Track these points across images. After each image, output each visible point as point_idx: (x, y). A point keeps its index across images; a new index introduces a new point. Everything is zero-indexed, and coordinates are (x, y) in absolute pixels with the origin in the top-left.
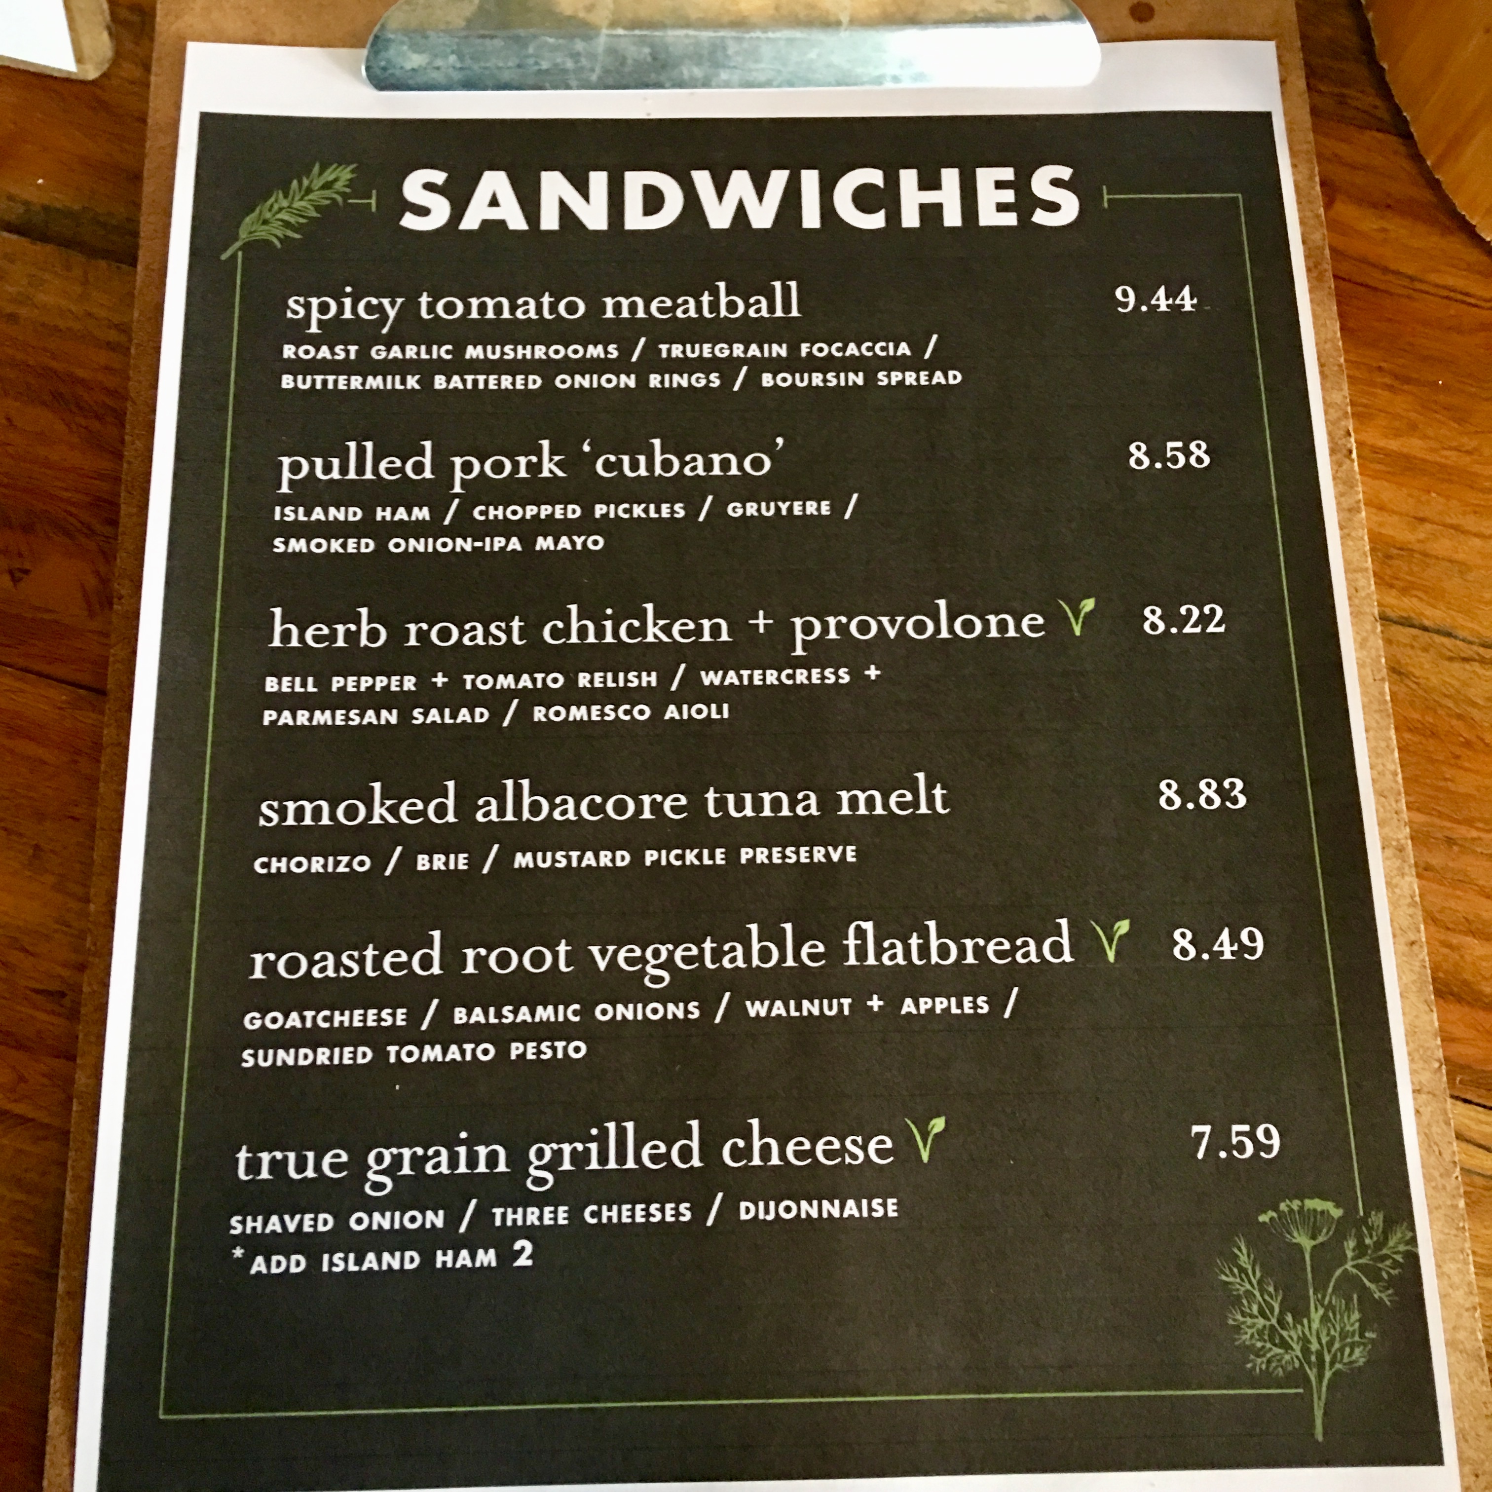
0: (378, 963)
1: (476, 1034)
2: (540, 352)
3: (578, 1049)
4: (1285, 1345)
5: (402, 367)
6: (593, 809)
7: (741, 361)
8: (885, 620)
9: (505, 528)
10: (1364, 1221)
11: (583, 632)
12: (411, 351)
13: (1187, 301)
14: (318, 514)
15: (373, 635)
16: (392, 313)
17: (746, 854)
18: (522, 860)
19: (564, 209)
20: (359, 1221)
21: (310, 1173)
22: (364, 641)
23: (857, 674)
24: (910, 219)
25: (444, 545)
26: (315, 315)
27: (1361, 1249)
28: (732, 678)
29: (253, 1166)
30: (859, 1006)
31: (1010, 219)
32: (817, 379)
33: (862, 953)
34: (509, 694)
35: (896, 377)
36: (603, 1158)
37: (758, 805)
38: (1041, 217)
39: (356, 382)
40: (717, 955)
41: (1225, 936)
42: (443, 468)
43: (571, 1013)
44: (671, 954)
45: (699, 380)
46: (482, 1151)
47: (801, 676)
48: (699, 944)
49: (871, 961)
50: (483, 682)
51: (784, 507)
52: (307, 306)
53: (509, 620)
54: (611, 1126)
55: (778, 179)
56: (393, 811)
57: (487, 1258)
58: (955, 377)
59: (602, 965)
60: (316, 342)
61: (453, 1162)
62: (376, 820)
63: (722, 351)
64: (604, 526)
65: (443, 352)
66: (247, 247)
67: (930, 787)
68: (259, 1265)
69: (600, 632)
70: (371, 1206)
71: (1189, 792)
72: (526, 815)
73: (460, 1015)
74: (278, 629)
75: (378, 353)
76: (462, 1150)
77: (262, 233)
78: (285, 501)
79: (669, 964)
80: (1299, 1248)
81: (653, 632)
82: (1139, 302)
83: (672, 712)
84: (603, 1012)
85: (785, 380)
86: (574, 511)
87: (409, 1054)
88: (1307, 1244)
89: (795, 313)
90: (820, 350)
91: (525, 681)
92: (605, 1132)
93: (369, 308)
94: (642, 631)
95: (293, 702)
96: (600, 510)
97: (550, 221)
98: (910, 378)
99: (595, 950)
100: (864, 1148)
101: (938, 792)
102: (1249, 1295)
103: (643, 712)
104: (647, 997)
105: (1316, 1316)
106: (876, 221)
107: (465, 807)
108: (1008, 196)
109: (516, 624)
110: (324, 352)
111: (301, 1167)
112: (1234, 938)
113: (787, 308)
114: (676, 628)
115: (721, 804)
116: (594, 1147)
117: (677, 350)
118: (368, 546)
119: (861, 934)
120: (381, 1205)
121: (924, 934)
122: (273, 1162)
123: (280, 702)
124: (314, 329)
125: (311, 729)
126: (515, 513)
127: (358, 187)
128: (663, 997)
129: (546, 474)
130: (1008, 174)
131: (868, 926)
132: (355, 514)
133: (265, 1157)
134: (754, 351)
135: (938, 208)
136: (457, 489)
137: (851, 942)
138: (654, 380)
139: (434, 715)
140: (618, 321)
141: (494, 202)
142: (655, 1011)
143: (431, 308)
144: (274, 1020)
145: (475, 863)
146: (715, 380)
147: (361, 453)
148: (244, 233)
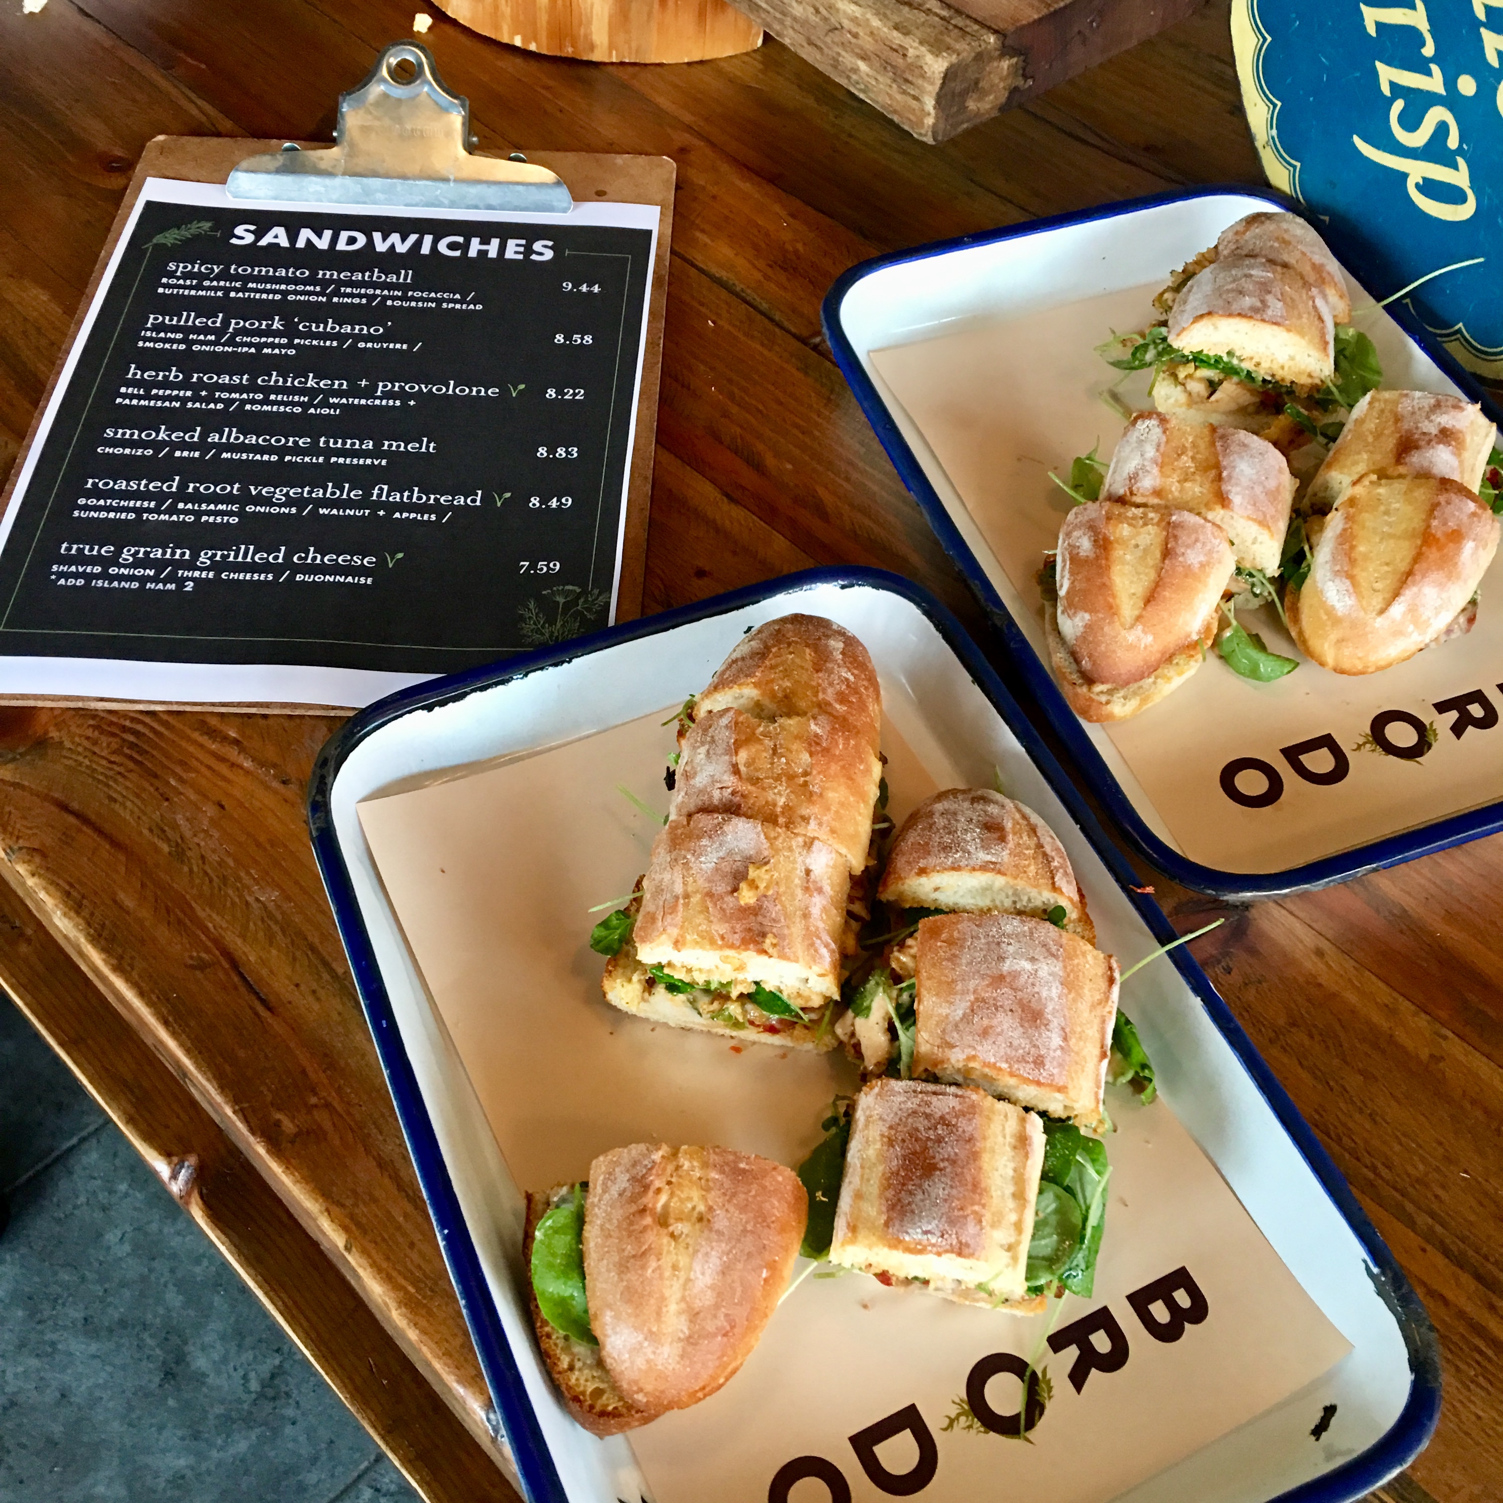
0: (147, 486)
1: (186, 512)
2: (283, 287)
3: (234, 520)
4: (543, 634)
5: (216, 289)
6: (264, 440)
7: (378, 296)
8: (423, 386)
9: (250, 345)
10: (590, 593)
11: (277, 381)
12: (222, 283)
13: (596, 289)
14: (162, 335)
15: (176, 377)
16: (216, 271)
17: (333, 460)
18: (225, 455)
19: (309, 241)
20: (114, 570)
21: (95, 553)
22: (171, 378)
23: (404, 403)
24: (473, 253)
25: (219, 349)
26: (180, 269)
27: (586, 602)
28: (344, 401)
29: (69, 549)
30: (374, 514)
31: (521, 257)
32: (413, 304)
33: (380, 495)
34: (235, 400)
35: (451, 305)
36: (236, 557)
37: (344, 443)
38: (534, 257)
39: (193, 292)
40: (310, 493)
41: (555, 500)
42: (226, 323)
43: (235, 508)
44: (288, 492)
45: (356, 301)
46: (179, 551)
47: (377, 402)
48: (302, 488)
49: (384, 498)
50: (225, 395)
51: (385, 345)
52: (178, 267)
53: (242, 375)
54: (243, 547)
55: (413, 238)
56: (169, 436)
57: (171, 587)
58: (479, 307)
59: (254, 493)
60: (178, 278)
61: (164, 553)
62: (160, 438)
63: (370, 291)
64: (297, 347)
65: (238, 285)
66: (156, 245)
67: (429, 442)
68: (62, 582)
69: (285, 381)
70: (120, 566)
71: (552, 450)
72: (232, 440)
73: (181, 506)
74: (132, 371)
75: (206, 283)
76: (169, 551)
77: (163, 241)
78: (147, 329)
79: (286, 495)
80: (558, 603)
81: (311, 383)
82: (573, 287)
83: (312, 411)
84: (250, 509)
85: (398, 303)
86: (284, 341)
87: (153, 517)
88: (561, 600)
89: (409, 281)
90: (417, 294)
91: (245, 396)
92: (239, 549)
93: (207, 268)
94: (306, 383)
95: (132, 397)
96: (296, 341)
97: (301, 244)
98: (458, 306)
99: (252, 488)
100: (362, 560)
101: (432, 445)
102: (530, 618)
103: (298, 410)
104: (273, 505)
105: (559, 624)
106: (457, 253)
107: (204, 436)
108: (522, 249)
109: (245, 377)
110: (181, 282)
111: (91, 550)
112: (559, 500)
113: (406, 278)
114: (322, 383)
115: (327, 442)
116: (232, 553)
117: (349, 290)
118: (182, 347)
119: (381, 489)
120: (125, 566)
121: (412, 492)
122: (78, 549)
123: (125, 396)
124: (179, 274)
125: (138, 406)
126: (256, 340)
127: (212, 229)
128: (280, 506)
129: (274, 327)
130: (523, 242)
131: (386, 487)
132: (179, 336)
133: (75, 547)
134: (386, 292)
135: (487, 252)
136: (231, 330)
137: (376, 492)
138: (335, 300)
139: (197, 405)
140: (323, 279)
141: (276, 237)
142: (275, 510)
143: (236, 270)
144: (92, 502)
145: (202, 456)
146: (364, 301)
147: (188, 316)
148: (155, 241)
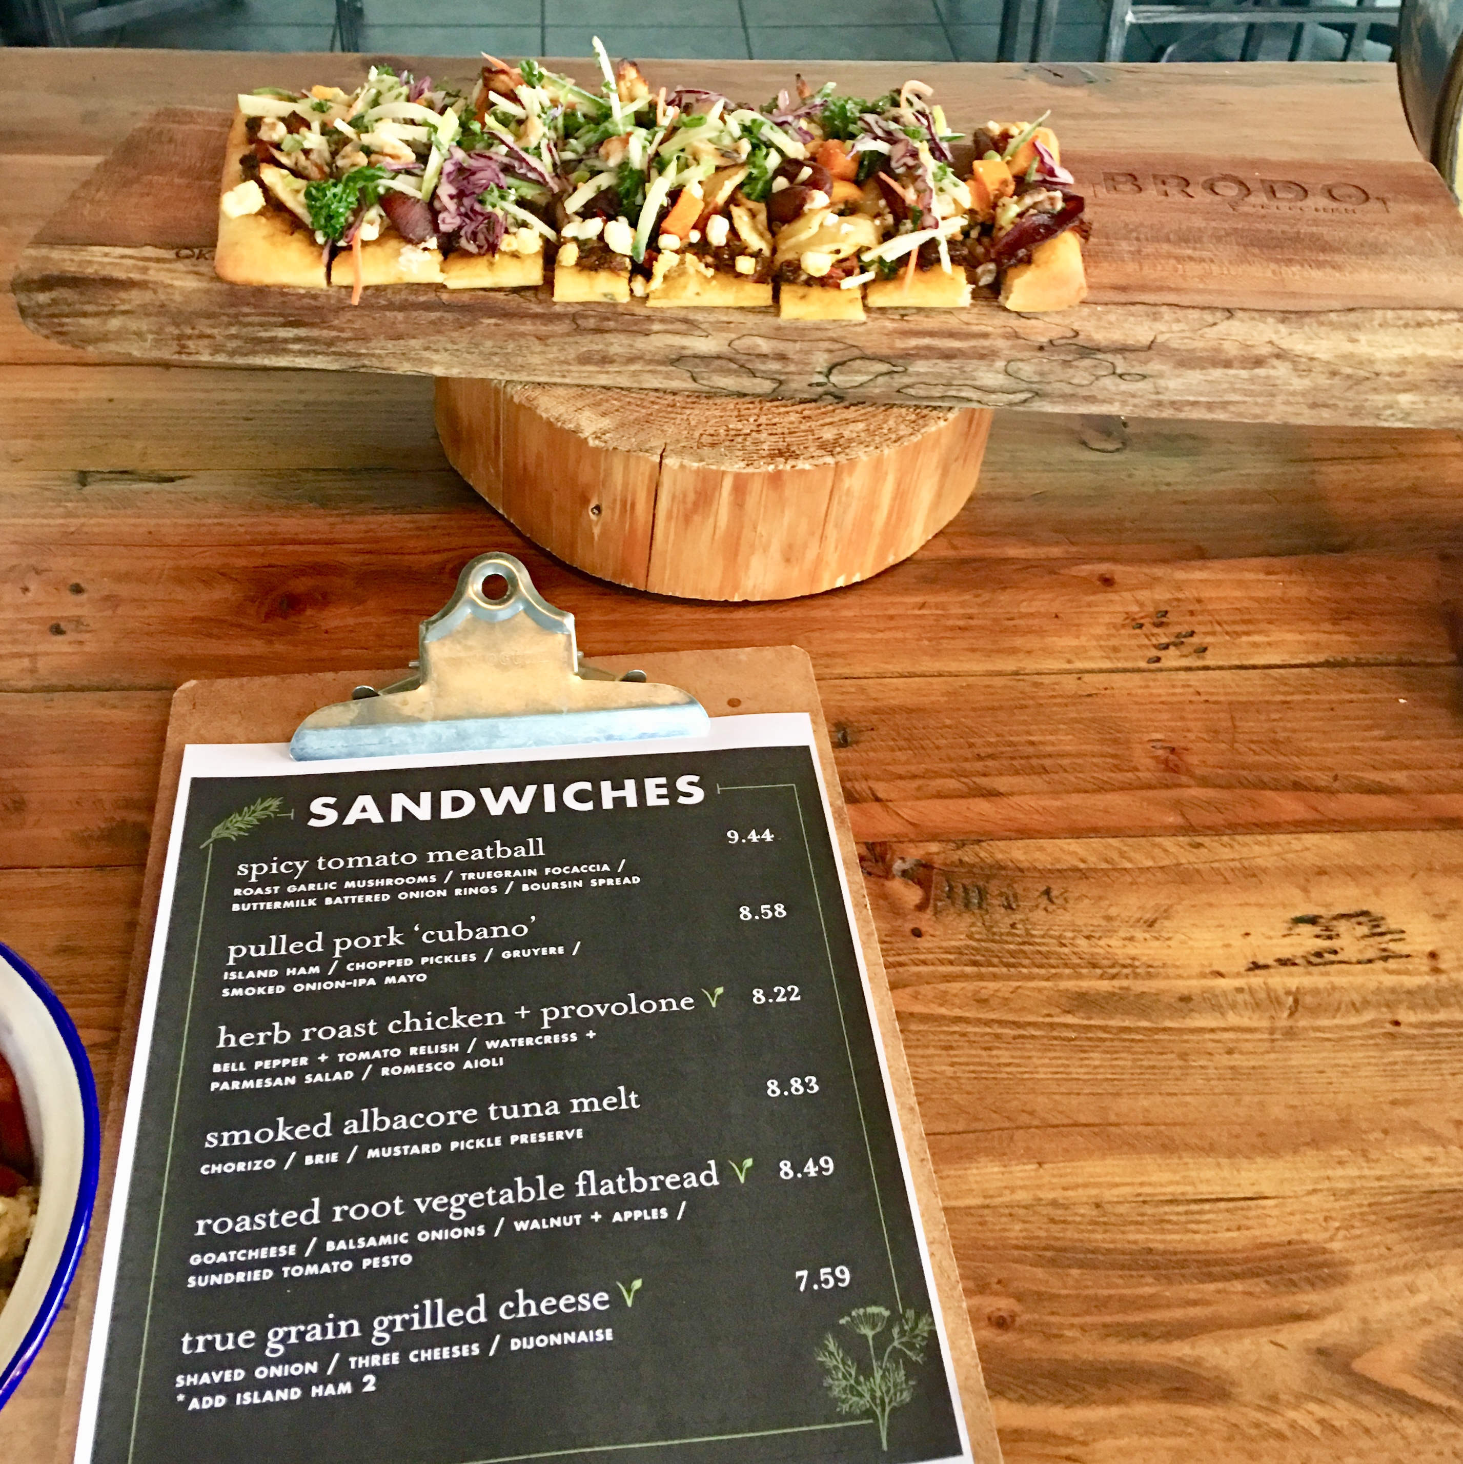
0: (278, 1219)
1: (340, 1256)
2: (389, 882)
3: (406, 1259)
4: (861, 1395)
5: (306, 896)
6: (418, 1121)
7: (510, 879)
8: (598, 1006)
9: (366, 974)
10: (903, 1316)
11: (413, 1025)
12: (311, 887)
13: (768, 836)
14: (251, 974)
15: (282, 1037)
16: (301, 869)
17: (514, 1139)
18: (373, 1153)
19: (405, 811)
20: (261, 1373)
21: (230, 1346)
22: (276, 1040)
23: (581, 1036)
24: (608, 804)
25: (328, 986)
26: (254, 872)
27: (902, 1333)
28: (505, 1043)
29: (193, 1344)
30: (586, 1220)
31: (665, 802)
32: (555, 885)
33: (587, 1188)
34: (366, 1063)
35: (602, 882)
36: (422, 1322)
37: (521, 1111)
38: (682, 800)
39: (277, 905)
40: (496, 1197)
41: (810, 1162)
42: (329, 945)
43: (403, 1239)
44: (467, 1199)
45: (485, 890)
46: (343, 1324)
47: (548, 1039)
48: (484, 1191)
49: (593, 1192)
50: (351, 1057)
51: (536, 952)
52: (250, 869)
53: (367, 1022)
54: (428, 1303)
55: (531, 790)
56: (291, 1132)
57: (346, 1388)
58: (636, 880)
59: (423, 1209)
60: (254, 886)
61: (324, 1331)
62: (280, 1139)
63: (498, 874)
64: (427, 969)
65: (332, 886)
66: (215, 842)
67: (628, 1094)
68: (194, 1404)
69: (424, 1024)
70: (268, 1363)
71: (784, 1085)
72: (376, 1128)
73: (330, 1246)
74: (223, 1037)
75: (291, 889)
76: (330, 1326)
77: (225, 834)
78: (230, 969)
79: (466, 1205)
80: (865, 1337)
81: (457, 1022)
82: (741, 838)
83: (468, 1065)
84: (423, 1237)
85: (536, 887)
86: (409, 962)
87: (297, 1271)
88: (869, 1333)
89: (541, 853)
90: (556, 871)
91: (377, 1054)
92: (423, 1307)
93: (287, 867)
94: (450, 1022)
95: (229, 1077)
96: (424, 960)
97: (396, 816)
98: (610, 882)
99: (418, 1201)
100: (591, 1300)
101: (633, 1096)
102: (836, 1368)
103: (450, 1066)
104: (450, 1225)
105: (878, 1374)
106: (589, 806)
107: (337, 1126)
108: (664, 791)
109: (372, 1024)
110: (259, 891)
111: (224, 1341)
112: (816, 1163)
113: (536, 850)
114: (471, 1020)
115: (499, 1112)
116: (416, 1316)
117: (471, 876)
118: (280, 989)
119: (586, 1178)
120: (277, 1362)
121: (626, 1175)
122: (206, 1342)
123: (221, 1077)
124: (253, 880)
125: (240, 1091)
126: (372, 965)
127: (283, 808)
128: (462, 1225)
129: (391, 943)
130: (663, 781)
131: (591, 1173)
132: (273, 973)
133: (201, 1339)
134: (517, 873)
135: (623, 799)
136: (337, 955)
137: (581, 1183)
138: (458, 892)
139: (319, 1078)
140: (436, 864)
141: (364, 810)
142: (456, 1234)
143: (325, 864)
144: (210, 1258)
145: (343, 1158)
146: (494, 889)
147: (279, 941)
148: (214, 835)
